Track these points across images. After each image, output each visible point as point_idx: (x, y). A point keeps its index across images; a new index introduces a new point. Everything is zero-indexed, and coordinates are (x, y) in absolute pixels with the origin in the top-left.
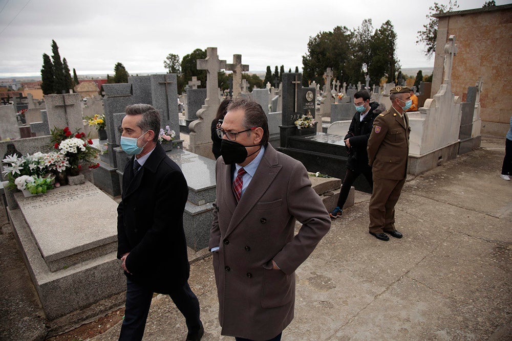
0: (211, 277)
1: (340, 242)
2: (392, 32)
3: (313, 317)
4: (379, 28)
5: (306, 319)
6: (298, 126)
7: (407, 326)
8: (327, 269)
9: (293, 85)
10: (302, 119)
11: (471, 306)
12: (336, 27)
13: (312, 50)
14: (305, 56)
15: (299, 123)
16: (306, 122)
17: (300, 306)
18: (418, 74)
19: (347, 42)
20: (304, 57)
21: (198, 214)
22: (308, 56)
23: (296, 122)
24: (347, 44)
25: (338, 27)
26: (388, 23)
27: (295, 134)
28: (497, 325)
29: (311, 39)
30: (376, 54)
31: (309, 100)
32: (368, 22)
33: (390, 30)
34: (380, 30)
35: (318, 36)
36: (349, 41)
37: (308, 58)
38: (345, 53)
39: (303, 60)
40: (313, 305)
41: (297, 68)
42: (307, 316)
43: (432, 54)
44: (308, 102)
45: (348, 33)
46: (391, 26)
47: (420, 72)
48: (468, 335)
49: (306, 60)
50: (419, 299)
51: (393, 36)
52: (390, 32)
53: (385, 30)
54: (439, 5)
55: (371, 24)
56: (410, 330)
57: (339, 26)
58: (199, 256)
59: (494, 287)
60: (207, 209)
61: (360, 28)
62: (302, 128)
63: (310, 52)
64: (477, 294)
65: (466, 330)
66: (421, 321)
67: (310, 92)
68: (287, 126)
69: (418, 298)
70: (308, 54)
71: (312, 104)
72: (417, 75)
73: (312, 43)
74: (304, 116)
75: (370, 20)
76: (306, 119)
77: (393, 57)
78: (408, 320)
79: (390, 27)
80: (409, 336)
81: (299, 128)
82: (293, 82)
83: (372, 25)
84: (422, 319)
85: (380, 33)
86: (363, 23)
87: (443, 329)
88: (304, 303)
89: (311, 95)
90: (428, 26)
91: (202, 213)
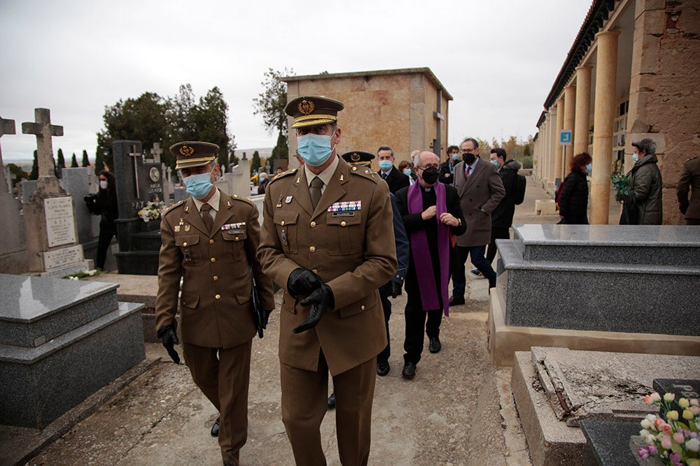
0: (91, 458)
1: (263, 357)
2: (222, 101)
3: (282, 456)
4: (205, 95)
5: (274, 462)
6: (144, 217)
7: (395, 423)
8: (265, 392)
9: (130, 159)
10: (148, 208)
11: (444, 380)
12: (144, 93)
13: (110, 124)
14: (101, 133)
15: (144, 213)
16: (155, 211)
17: (256, 450)
18: (254, 155)
19: (162, 114)
20: (99, 135)
21: (40, 360)
22: (106, 133)
23: (140, 213)
24: (161, 116)
25: (147, 93)
26: (215, 90)
27: (140, 230)
28: (477, 388)
29: (107, 109)
30: (203, 129)
31: (154, 180)
32: (186, 88)
33: (219, 99)
34: (206, 99)
35: (118, 105)
36: (164, 113)
37: (106, 136)
38: (160, 128)
39: (99, 140)
40: (272, 442)
41: (85, 153)
42: (272, 458)
43: (273, 128)
44: (153, 183)
45: (162, 102)
46: (220, 94)
47: (256, 154)
48: (458, 408)
49: (104, 139)
50: (391, 391)
51: (224, 106)
52: (219, 101)
53: (213, 98)
54: (275, 72)
55: (191, 90)
56: (400, 425)
57: (149, 92)
58: (50, 434)
59: (452, 356)
60: (55, 349)
61: (178, 96)
62: (150, 220)
63: (109, 128)
64: (442, 367)
65: (453, 404)
66: (407, 412)
67: (154, 168)
68: (127, 220)
69: (388, 390)
70: (106, 130)
71: (159, 186)
72: (252, 157)
73: (110, 114)
74: (150, 204)
75: (189, 86)
76: (154, 207)
77: (226, 134)
78: (393, 417)
79: (218, 95)
80: (404, 433)
81: (146, 220)
82: (131, 154)
83: (193, 92)
84: (406, 411)
85: (206, 101)
86: (181, 90)
87: (432, 412)
88: (260, 444)
89: (157, 173)
90: (265, 95)
91: (46, 357)
